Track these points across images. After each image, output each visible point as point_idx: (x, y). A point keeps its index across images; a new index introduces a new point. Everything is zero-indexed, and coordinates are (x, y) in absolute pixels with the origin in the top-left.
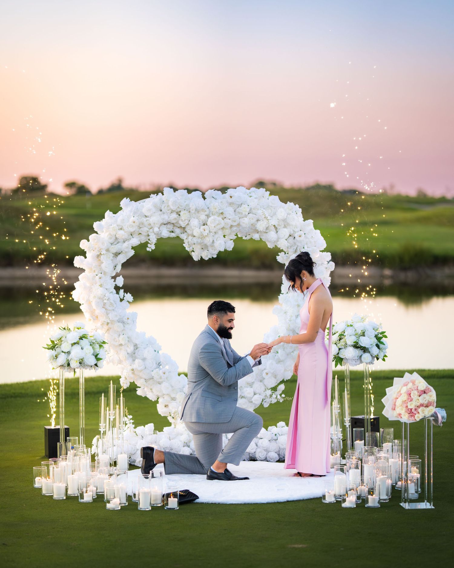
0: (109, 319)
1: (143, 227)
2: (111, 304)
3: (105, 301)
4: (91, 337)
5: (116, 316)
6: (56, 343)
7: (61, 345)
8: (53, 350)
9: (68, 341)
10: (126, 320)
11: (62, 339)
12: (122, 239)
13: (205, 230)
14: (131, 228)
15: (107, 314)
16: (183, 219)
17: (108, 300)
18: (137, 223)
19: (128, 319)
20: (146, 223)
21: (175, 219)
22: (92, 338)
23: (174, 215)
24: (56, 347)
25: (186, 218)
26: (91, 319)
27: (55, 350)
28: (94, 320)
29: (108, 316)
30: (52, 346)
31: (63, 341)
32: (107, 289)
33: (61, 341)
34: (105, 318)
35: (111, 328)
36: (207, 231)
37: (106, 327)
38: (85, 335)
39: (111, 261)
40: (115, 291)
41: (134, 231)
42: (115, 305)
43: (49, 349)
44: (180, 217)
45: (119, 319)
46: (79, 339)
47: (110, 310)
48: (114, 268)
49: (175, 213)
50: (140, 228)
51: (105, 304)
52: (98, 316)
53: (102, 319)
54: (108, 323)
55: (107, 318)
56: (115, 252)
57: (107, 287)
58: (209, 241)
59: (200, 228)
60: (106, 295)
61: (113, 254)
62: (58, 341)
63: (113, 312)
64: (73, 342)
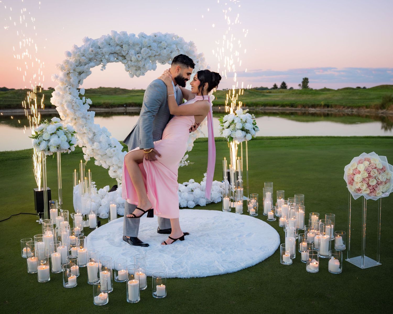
0: (76, 116)
1: (97, 55)
2: (78, 106)
3: (73, 104)
4: (64, 128)
5: (81, 114)
6: (39, 133)
7: (42, 135)
8: (36, 139)
9: (48, 132)
10: (87, 117)
11: (43, 131)
12: (84, 63)
13: (139, 57)
14: (90, 56)
15: (75, 113)
16: (125, 50)
17: (75, 103)
18: (94, 52)
19: (89, 116)
20: (100, 53)
21: (119, 50)
22: (66, 129)
23: (118, 48)
24: (39, 136)
25: (127, 49)
26: (64, 116)
27: (38, 138)
28: (66, 117)
29: (75, 114)
30: (36, 136)
31: (44, 132)
32: (74, 96)
33: (43, 132)
34: (73, 115)
35: (77, 122)
36: (141, 58)
37: (74, 121)
38: (61, 127)
39: (77, 77)
40: (79, 98)
41: (92, 58)
42: (80, 107)
43: (33, 138)
44: (122, 49)
45: (83, 116)
46: (56, 130)
47: (77, 110)
48: (78, 82)
49: (119, 46)
50: (96, 56)
51: (73, 106)
52: (68, 114)
53: (72, 116)
54: (75, 119)
55: (75, 116)
56: (79, 71)
57: (74, 95)
58: (142, 64)
59: (136, 56)
60: (74, 100)
61: (78, 72)
62: (40, 132)
63: (79, 111)
64: (52, 132)
